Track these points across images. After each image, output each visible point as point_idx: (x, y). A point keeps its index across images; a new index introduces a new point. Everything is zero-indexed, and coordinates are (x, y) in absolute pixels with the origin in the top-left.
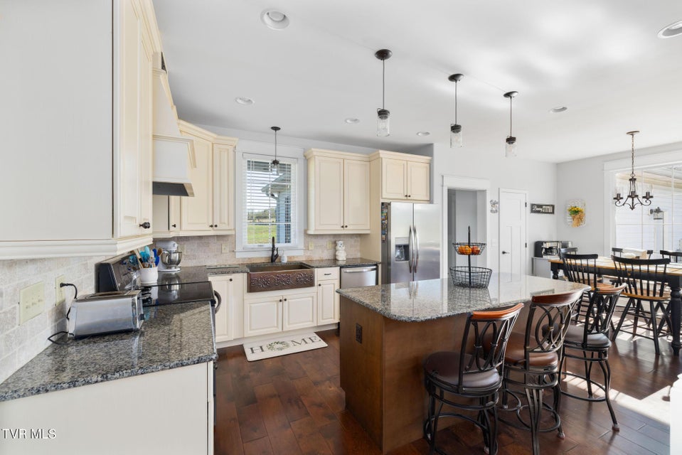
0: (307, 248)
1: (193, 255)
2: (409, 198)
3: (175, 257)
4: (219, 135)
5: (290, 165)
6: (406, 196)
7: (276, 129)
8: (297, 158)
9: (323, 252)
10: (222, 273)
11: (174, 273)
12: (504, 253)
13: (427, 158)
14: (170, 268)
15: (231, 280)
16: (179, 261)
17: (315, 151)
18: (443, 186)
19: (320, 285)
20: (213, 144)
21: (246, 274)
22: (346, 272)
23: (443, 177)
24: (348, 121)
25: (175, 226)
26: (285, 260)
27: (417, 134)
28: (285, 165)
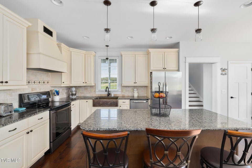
0: (122, 91)
1: (83, 92)
2: (165, 69)
3: (74, 93)
4: (86, 51)
5: (116, 59)
6: (164, 68)
7: (107, 46)
8: (118, 56)
9: (129, 93)
10: (84, 99)
11: (74, 98)
12: (232, 98)
13: (176, 50)
14: (73, 96)
15: (87, 102)
16: (75, 94)
17: (123, 53)
18: (185, 62)
19: (120, 106)
20: (85, 54)
21: (92, 100)
22: (132, 102)
23: (186, 58)
24: (129, 38)
25: (64, 83)
26: (113, 96)
27: (166, 38)
28: (114, 59)
